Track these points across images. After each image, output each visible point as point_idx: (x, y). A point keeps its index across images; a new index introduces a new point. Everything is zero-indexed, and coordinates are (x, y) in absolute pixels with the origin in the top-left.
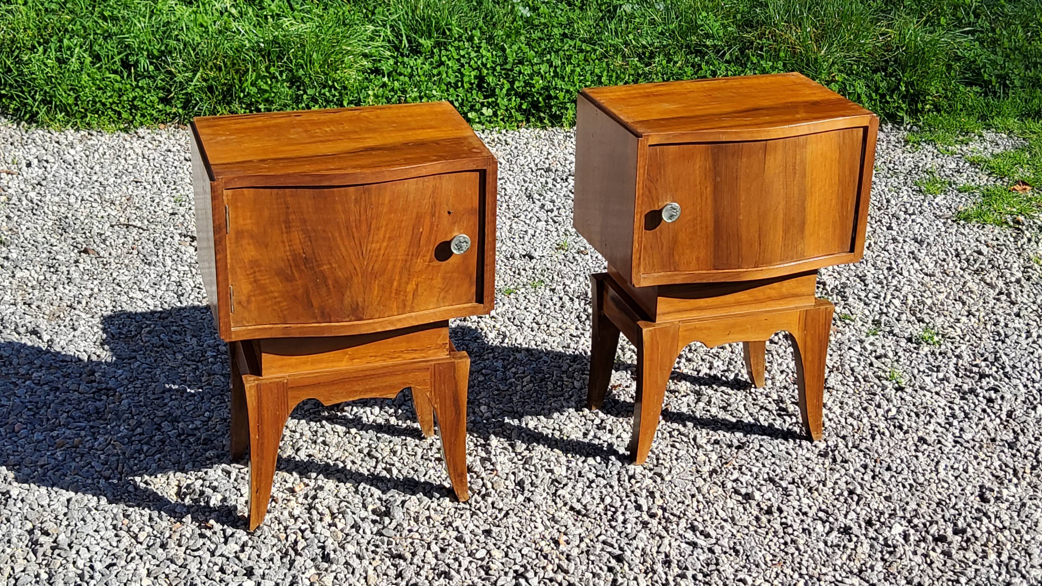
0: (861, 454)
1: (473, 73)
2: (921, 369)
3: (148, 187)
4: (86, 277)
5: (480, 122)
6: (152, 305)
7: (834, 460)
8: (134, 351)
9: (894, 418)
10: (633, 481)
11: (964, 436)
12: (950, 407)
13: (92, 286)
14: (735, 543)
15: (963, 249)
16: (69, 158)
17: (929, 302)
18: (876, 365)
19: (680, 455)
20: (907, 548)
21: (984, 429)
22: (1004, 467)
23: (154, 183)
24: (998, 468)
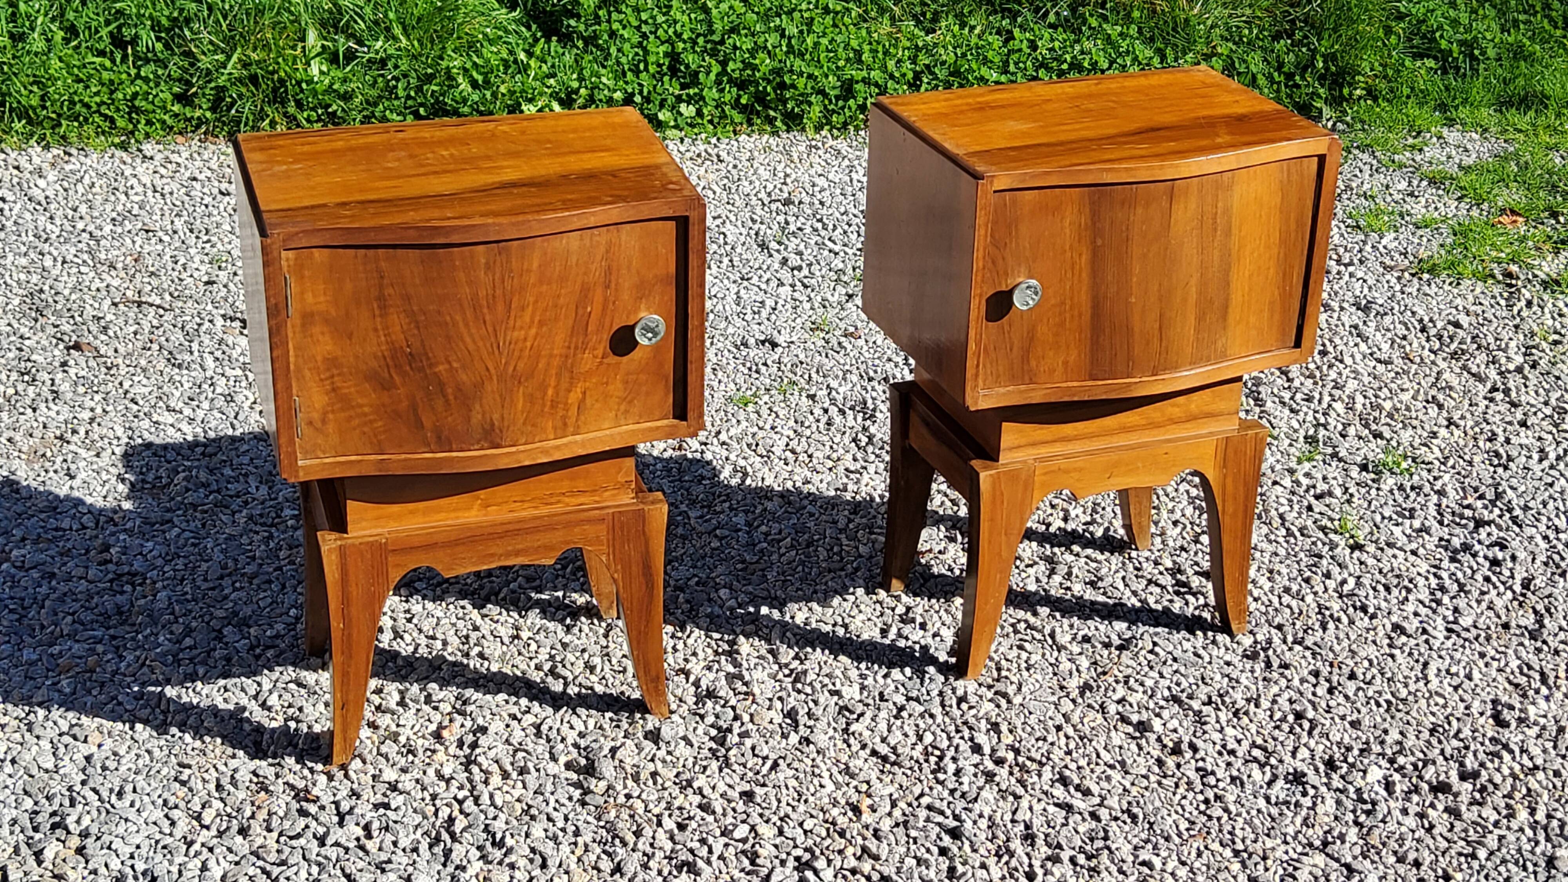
0: (1308, 654)
1: (662, 49)
2: (1387, 515)
3: (166, 238)
4: (81, 390)
5: (676, 127)
6: (190, 432)
7: (1268, 665)
8: (168, 510)
9: (1352, 595)
10: (964, 706)
11: (1461, 621)
12: (1435, 575)
13: (92, 404)
14: (1129, 803)
15: (1431, 320)
16: (35, 192)
17: (1388, 405)
18: (1317, 510)
19: (1032, 662)
20: (1392, 803)
21: (1489, 608)
22: (1525, 670)
23: (175, 232)
24: (1517, 671)
